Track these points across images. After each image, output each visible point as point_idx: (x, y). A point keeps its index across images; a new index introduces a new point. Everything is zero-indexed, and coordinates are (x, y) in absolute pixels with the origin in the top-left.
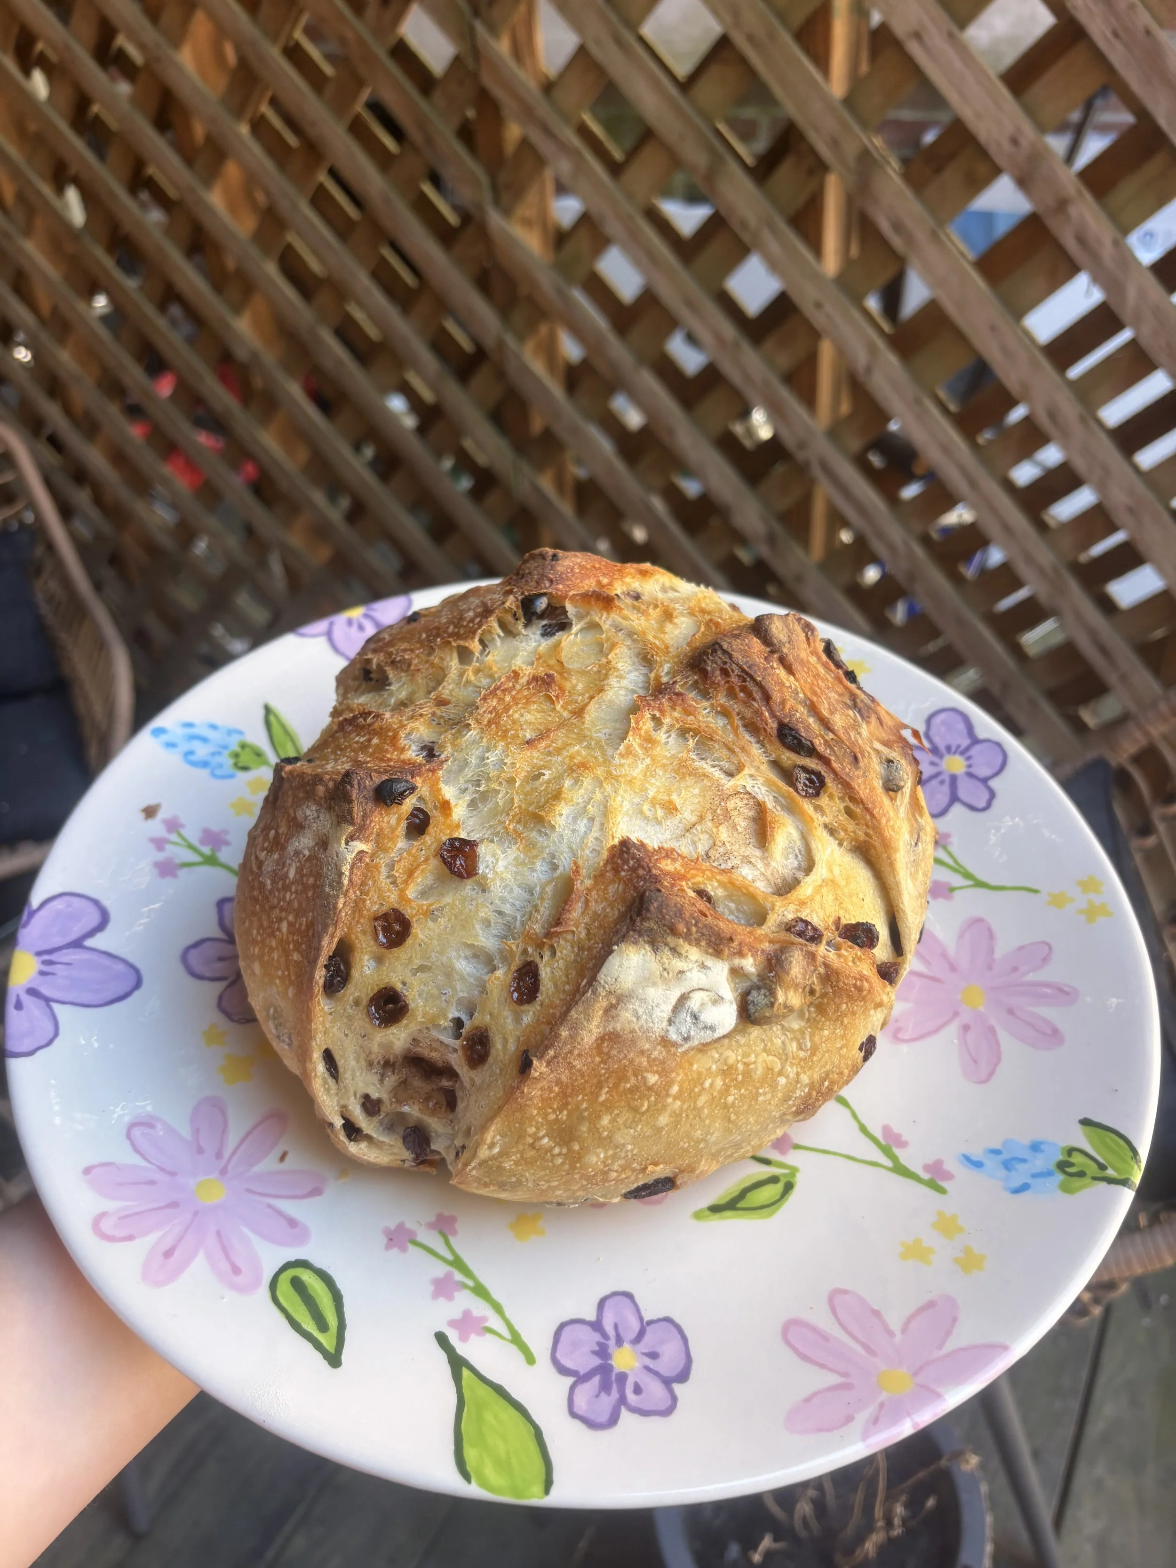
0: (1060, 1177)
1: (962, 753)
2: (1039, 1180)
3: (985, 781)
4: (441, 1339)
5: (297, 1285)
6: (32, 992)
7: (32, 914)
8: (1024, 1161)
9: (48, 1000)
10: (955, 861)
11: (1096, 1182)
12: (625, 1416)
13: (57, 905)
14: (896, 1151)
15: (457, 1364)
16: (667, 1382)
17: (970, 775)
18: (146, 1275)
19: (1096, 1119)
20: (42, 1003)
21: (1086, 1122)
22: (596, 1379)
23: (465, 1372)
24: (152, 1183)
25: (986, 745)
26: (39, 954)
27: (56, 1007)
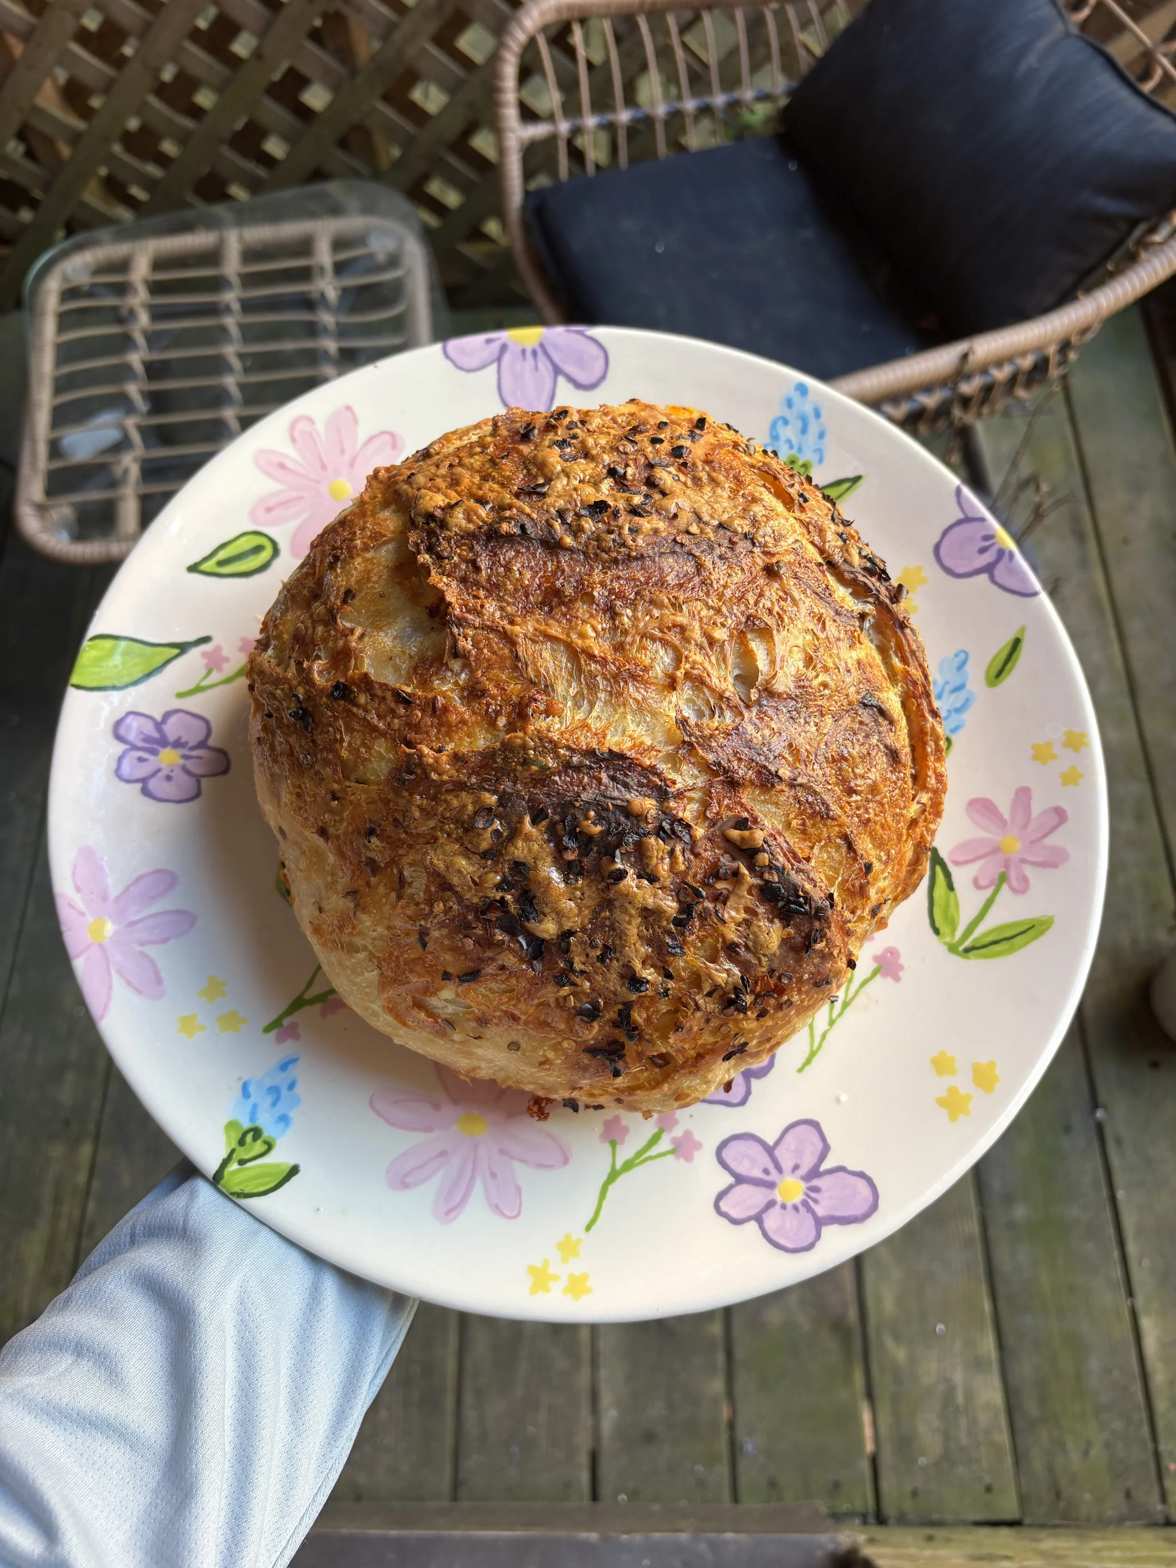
0: (246, 1125)
1: (805, 1203)
2: (249, 1108)
3: (758, 1218)
4: (206, 640)
5: (258, 549)
6: (504, 348)
7: (581, 333)
8: (274, 1104)
9: (499, 360)
10: (651, 1158)
11: (229, 1151)
12: (121, 747)
13: (594, 349)
14: (318, 1007)
15: (183, 648)
16: (144, 781)
17: (771, 1204)
18: (262, 452)
19: (294, 1179)
20: (496, 354)
21: (294, 1170)
22: (156, 735)
23: (175, 651)
24: (342, 452)
25: (813, 1233)
26: (542, 345)
27: (494, 367)
